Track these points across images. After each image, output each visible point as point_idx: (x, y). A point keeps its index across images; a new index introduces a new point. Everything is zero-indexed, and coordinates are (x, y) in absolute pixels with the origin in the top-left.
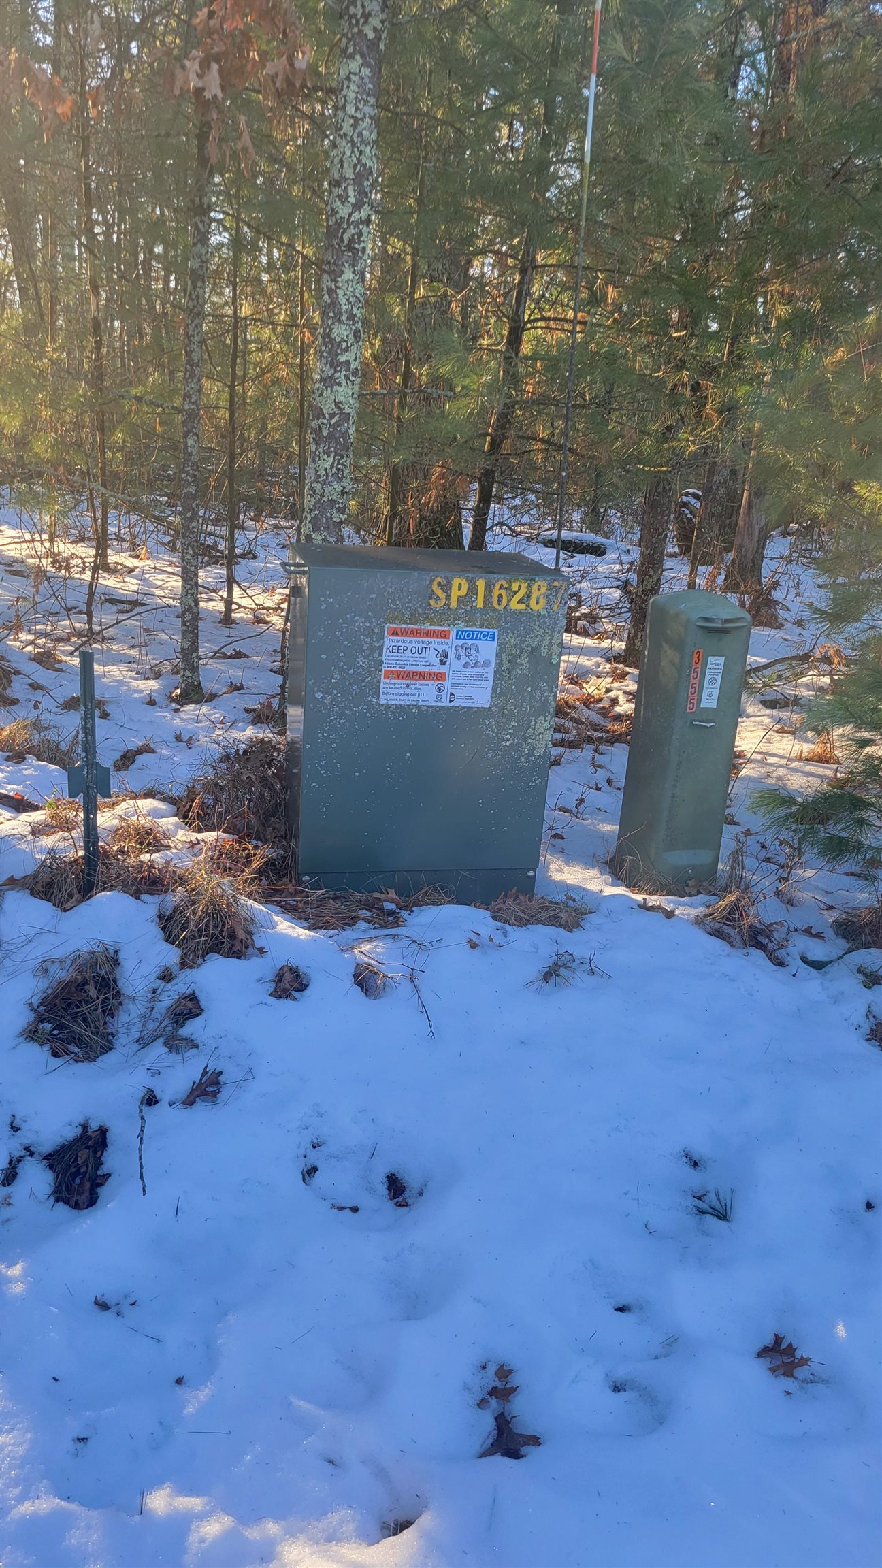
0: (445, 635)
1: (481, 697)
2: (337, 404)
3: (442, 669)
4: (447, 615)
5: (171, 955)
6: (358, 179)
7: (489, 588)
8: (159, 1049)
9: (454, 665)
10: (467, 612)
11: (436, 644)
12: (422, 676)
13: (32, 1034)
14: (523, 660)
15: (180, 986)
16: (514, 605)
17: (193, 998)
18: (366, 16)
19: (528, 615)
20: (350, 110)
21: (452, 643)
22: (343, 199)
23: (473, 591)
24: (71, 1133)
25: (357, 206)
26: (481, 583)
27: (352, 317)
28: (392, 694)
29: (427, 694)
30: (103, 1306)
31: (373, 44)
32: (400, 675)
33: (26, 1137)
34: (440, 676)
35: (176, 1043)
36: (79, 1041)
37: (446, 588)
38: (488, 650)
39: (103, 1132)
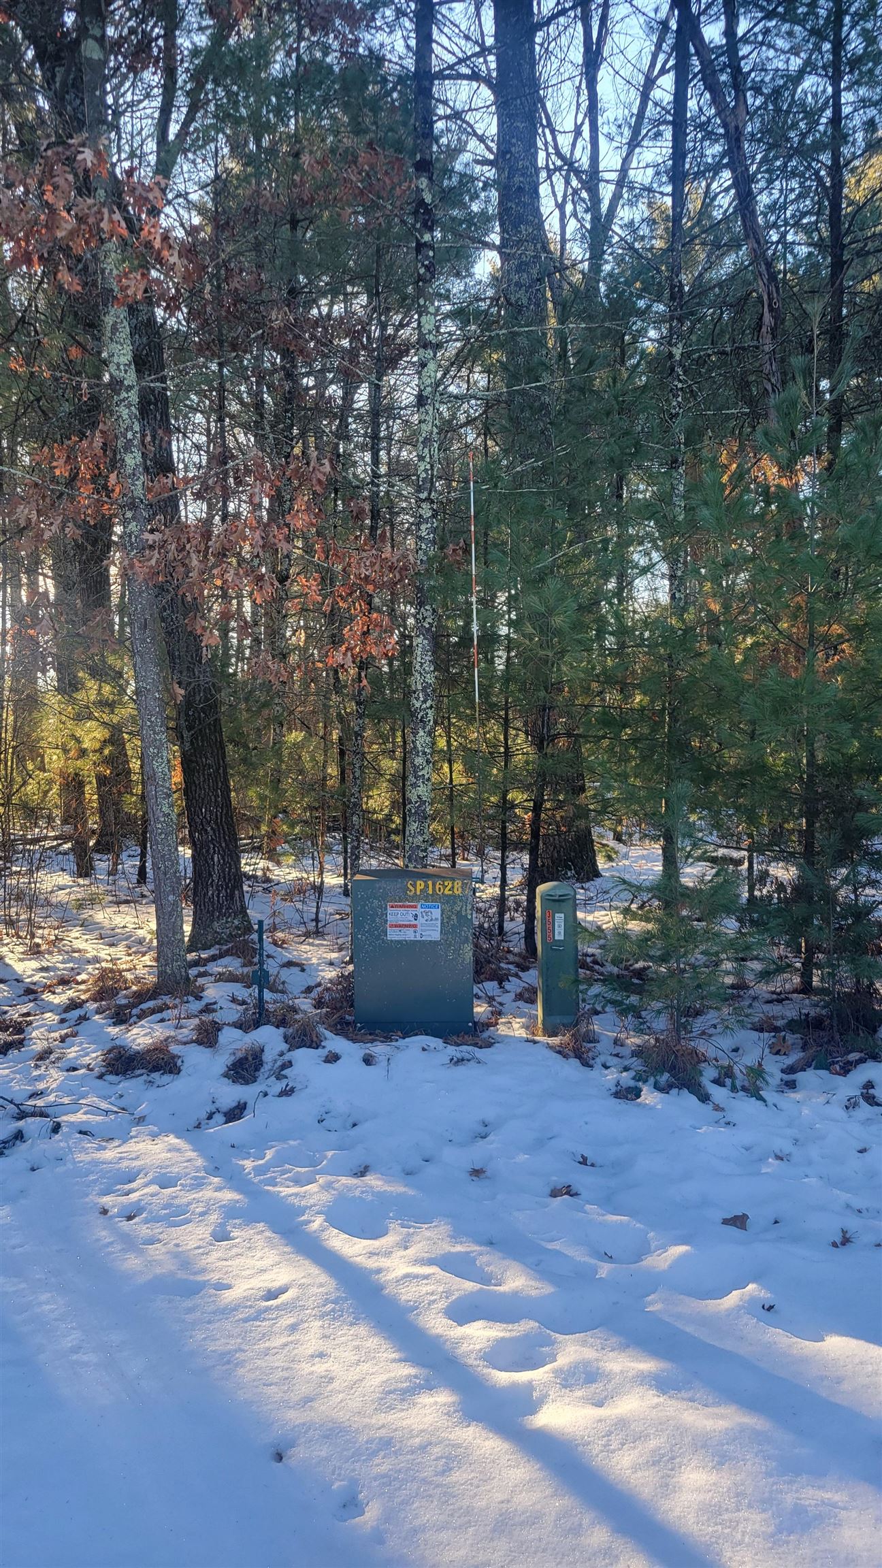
0: (415, 907)
1: (435, 935)
2: (419, 797)
3: (414, 922)
4: (415, 898)
5: (285, 1047)
6: (424, 689)
7: (434, 885)
8: (273, 1078)
9: (421, 920)
10: (425, 896)
11: (412, 911)
12: (406, 926)
13: (226, 1075)
14: (454, 917)
15: (287, 1057)
16: (447, 892)
17: (290, 1062)
18: (424, 619)
19: (454, 896)
20: (419, 659)
21: (419, 910)
22: (417, 699)
23: (427, 886)
24: (234, 1104)
25: (425, 702)
26: (430, 883)
27: (424, 753)
28: (393, 935)
29: (409, 935)
30: (233, 1146)
31: (428, 630)
32: (396, 926)
33: (217, 1105)
34: (415, 926)
35: (279, 1077)
36: (243, 1078)
37: (414, 886)
38: (437, 913)
39: (245, 1104)
